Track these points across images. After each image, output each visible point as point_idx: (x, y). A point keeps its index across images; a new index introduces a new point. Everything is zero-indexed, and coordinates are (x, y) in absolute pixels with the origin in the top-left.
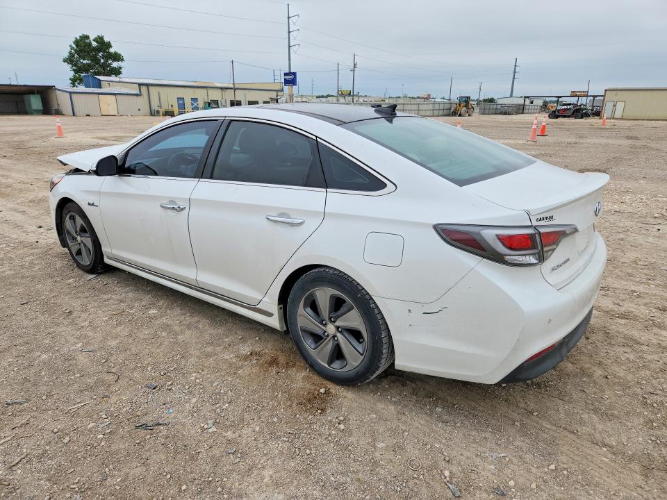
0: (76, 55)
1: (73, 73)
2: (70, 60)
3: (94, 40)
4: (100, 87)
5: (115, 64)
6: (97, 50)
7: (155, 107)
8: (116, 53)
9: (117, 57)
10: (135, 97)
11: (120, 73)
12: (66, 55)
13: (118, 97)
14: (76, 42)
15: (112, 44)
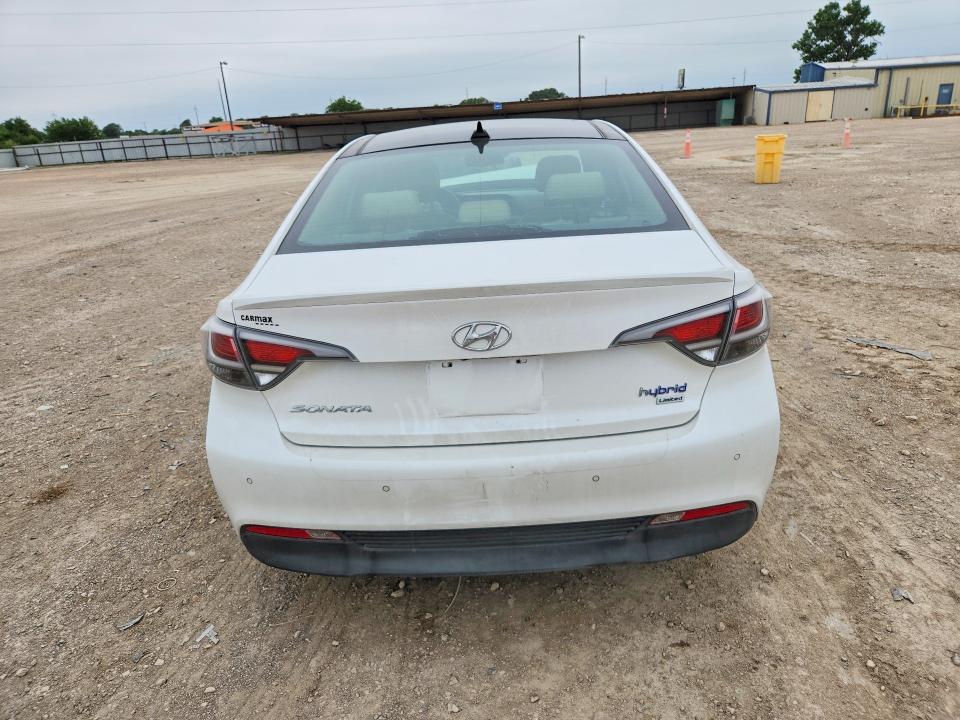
0: (813, 36)
1: (802, 62)
2: (803, 45)
3: (845, 9)
4: (821, 79)
5: (867, 41)
6: (847, 22)
7: (894, 103)
8: (874, 24)
9: (875, 29)
10: (865, 90)
11: (872, 53)
12: (800, 37)
13: (838, 92)
14: (819, 17)
15: (871, 9)
